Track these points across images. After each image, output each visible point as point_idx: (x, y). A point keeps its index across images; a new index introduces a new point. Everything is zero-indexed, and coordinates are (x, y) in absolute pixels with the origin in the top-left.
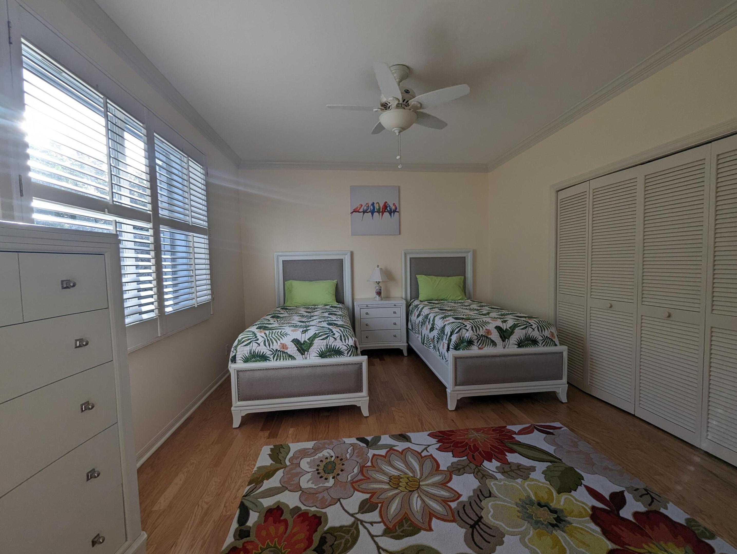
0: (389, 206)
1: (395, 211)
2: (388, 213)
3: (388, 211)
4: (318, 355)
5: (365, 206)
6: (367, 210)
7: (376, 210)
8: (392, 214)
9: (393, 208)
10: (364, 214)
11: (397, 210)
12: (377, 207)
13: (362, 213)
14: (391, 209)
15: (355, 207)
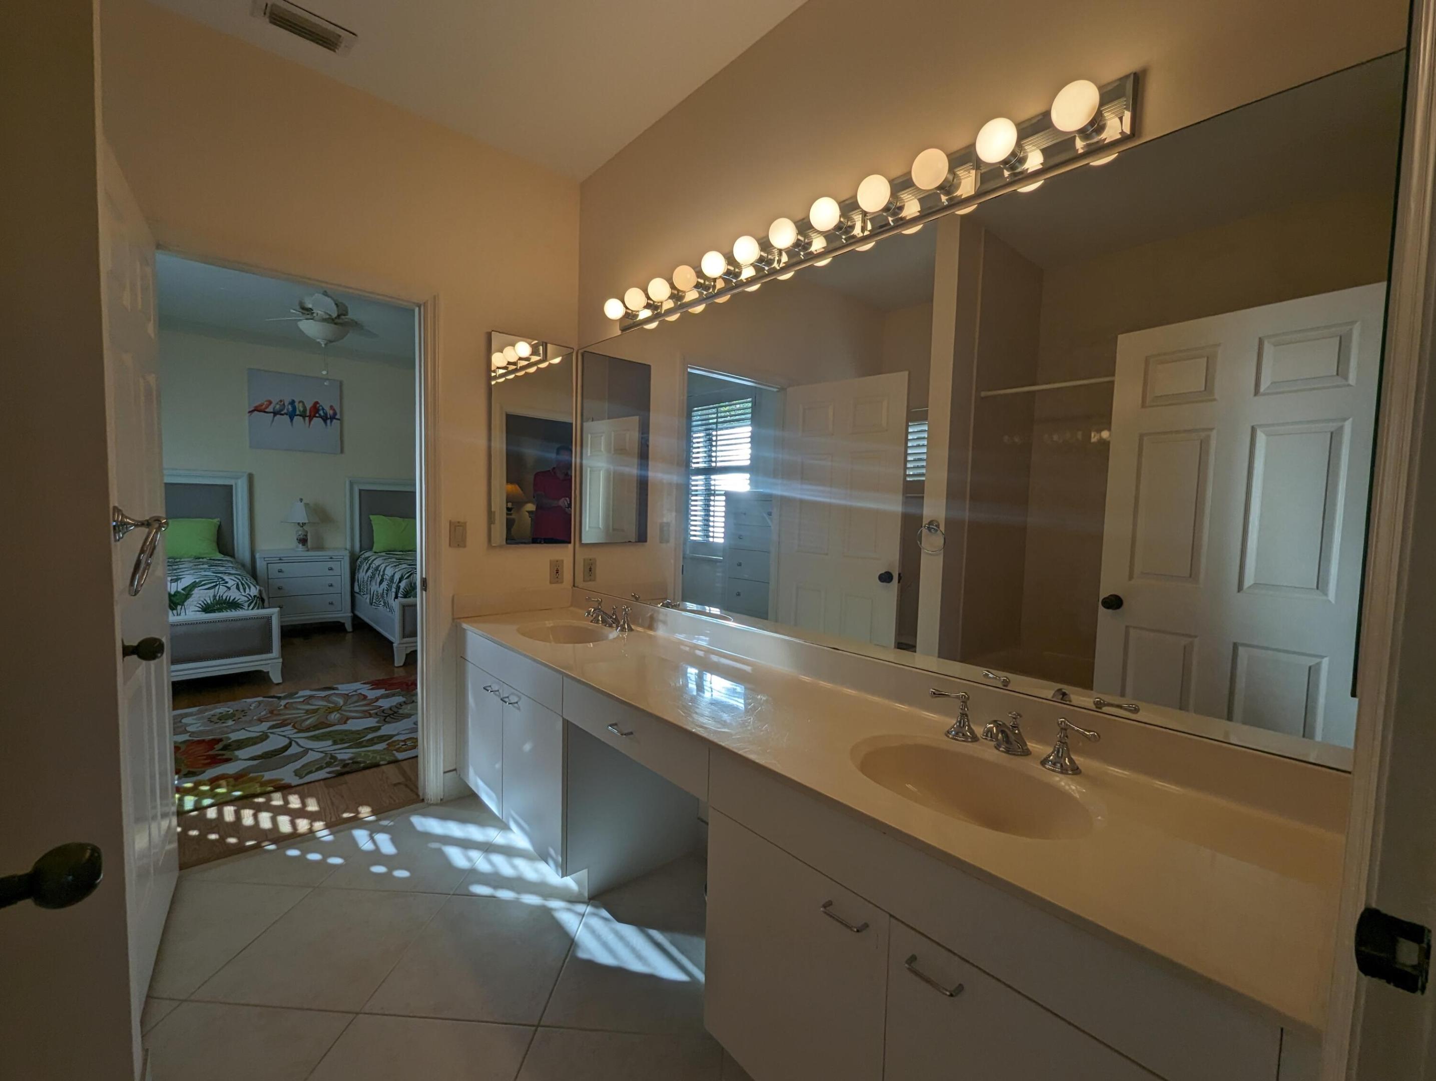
0: (323, 409)
1: (333, 418)
3: (320, 417)
4: (200, 609)
5: (277, 404)
7: (298, 413)
8: (329, 421)
9: (330, 412)
10: (274, 416)
11: (338, 417)
12: (300, 408)
13: (272, 414)
14: (326, 414)
15: (257, 404)
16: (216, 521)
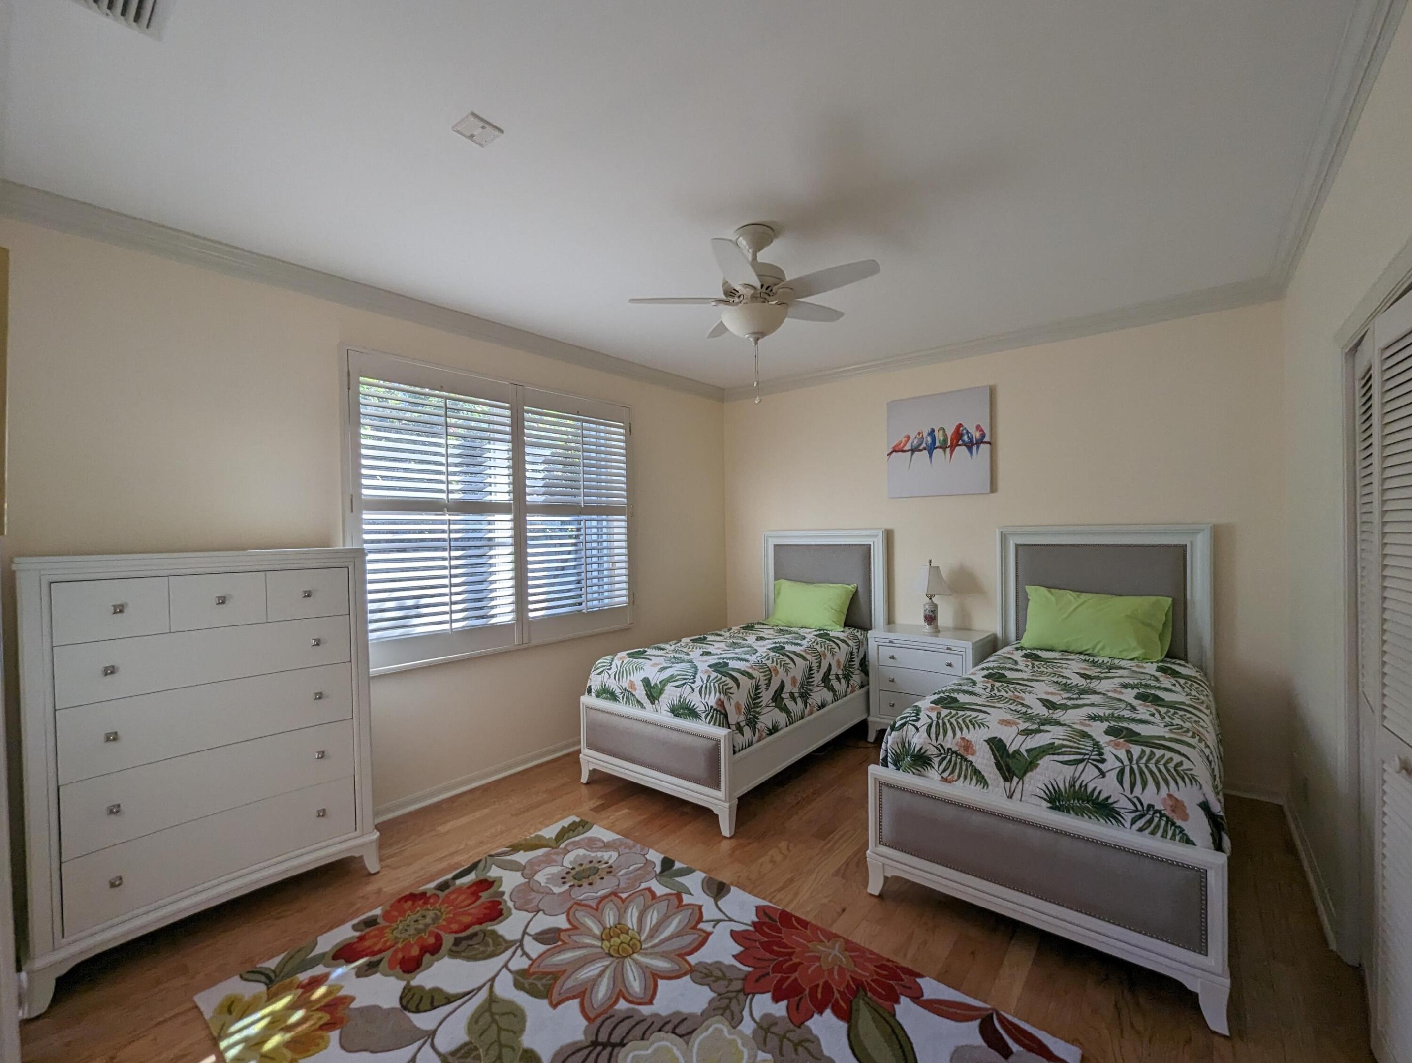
0: (967, 432)
1: (980, 442)
2: (964, 448)
3: (965, 444)
4: (669, 710)
5: (916, 437)
6: (920, 445)
7: (937, 444)
8: (975, 448)
9: (977, 435)
10: (912, 455)
11: (987, 439)
12: (940, 437)
13: (910, 452)
14: (971, 439)
15: (895, 443)
16: (851, 587)
